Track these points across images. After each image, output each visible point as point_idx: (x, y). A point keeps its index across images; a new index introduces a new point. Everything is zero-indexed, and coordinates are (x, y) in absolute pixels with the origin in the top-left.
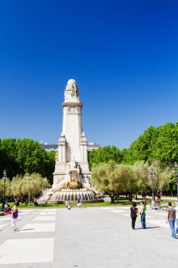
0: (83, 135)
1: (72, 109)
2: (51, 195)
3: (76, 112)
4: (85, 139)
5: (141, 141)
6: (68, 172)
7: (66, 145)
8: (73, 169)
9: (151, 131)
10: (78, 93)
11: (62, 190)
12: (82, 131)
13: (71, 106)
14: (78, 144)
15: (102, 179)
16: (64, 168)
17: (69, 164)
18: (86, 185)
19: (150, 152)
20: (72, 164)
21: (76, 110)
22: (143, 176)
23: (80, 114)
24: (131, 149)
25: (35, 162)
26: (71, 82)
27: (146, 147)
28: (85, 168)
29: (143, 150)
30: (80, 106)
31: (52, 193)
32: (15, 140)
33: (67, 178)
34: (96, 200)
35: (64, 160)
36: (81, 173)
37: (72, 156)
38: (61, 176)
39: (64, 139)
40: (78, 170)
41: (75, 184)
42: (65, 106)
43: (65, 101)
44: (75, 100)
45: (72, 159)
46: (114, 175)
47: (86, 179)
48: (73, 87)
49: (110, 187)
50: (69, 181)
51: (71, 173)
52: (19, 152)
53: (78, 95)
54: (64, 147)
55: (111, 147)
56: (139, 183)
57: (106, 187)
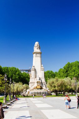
0: (42, 66)
1: (37, 55)
2: (29, 92)
3: (39, 56)
4: (43, 68)
5: (65, 68)
6: (36, 82)
7: (35, 70)
8: (38, 80)
9: (69, 64)
10: (40, 48)
11: (34, 90)
12: (42, 64)
13: (37, 53)
14: (40, 70)
15: (53, 85)
16: (34, 80)
17: (36, 78)
18: (44, 87)
19: (69, 73)
20: (38, 78)
21: (39, 55)
22: (70, 84)
23: (41, 57)
24: (59, 72)
25: (17, 77)
26: (37, 43)
27: (67, 71)
28: (43, 80)
29: (66, 73)
30: (41, 53)
31: (29, 91)
32: (8, 68)
33: (36, 85)
34: (48, 94)
35: (34, 77)
36: (41, 83)
37: (38, 75)
38: (33, 84)
39: (34, 68)
40: (40, 81)
41: (39, 87)
42: (34, 53)
43: (34, 51)
44: (39, 51)
45: (38, 76)
46: (58, 84)
47: (44, 85)
48: (38, 45)
49: (56, 88)
50: (37, 86)
51: (37, 82)
52: (10, 73)
53: (40, 49)
54: (34, 71)
55: (50, 71)
56: (68, 87)
57: (54, 89)
